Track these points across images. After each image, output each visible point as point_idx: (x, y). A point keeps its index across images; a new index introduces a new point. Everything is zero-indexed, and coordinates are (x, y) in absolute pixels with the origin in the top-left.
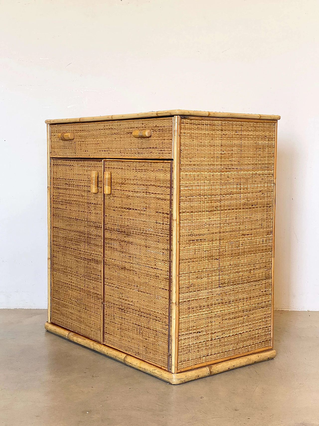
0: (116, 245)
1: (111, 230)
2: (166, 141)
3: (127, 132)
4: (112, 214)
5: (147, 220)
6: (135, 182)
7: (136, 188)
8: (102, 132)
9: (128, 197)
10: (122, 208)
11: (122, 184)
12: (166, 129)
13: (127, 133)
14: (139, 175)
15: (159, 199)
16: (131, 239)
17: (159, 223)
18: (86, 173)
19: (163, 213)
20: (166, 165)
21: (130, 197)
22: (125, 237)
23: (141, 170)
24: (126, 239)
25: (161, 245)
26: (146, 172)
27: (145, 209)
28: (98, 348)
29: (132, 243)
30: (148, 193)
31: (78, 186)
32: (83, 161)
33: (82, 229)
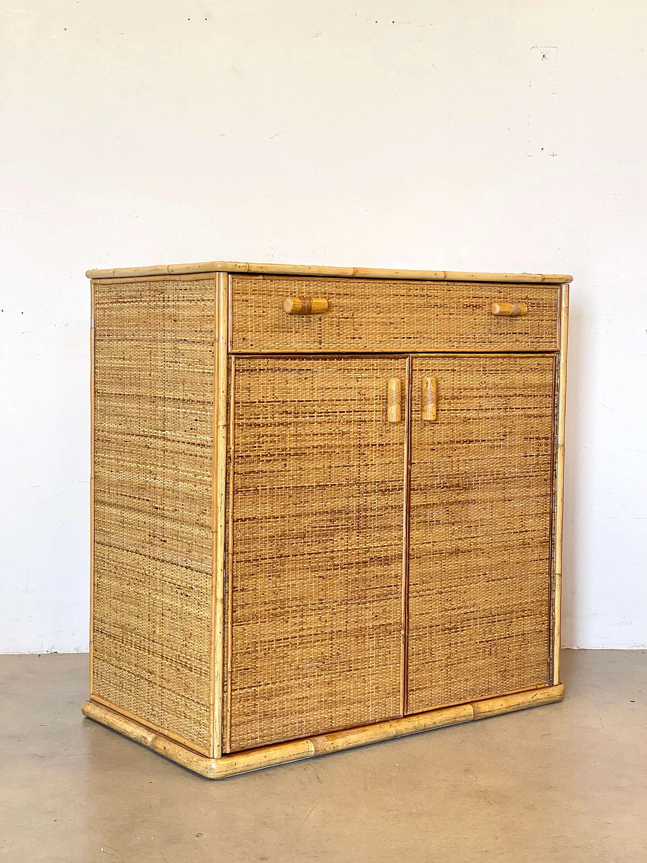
0: (438, 514)
1: (424, 490)
2: (544, 323)
3: (465, 303)
4: (428, 457)
5: (507, 455)
6: (483, 393)
7: (485, 403)
8: (403, 300)
9: (466, 420)
10: (452, 442)
11: (453, 398)
12: (546, 304)
13: (465, 306)
14: (491, 379)
15: (529, 416)
16: (472, 495)
17: (530, 456)
18: (353, 383)
19: (538, 438)
20: (544, 361)
21: (471, 420)
22: (458, 494)
23: (495, 372)
24: (461, 498)
25: (533, 491)
26: (505, 373)
27: (502, 437)
28: (408, 726)
29: (474, 502)
30: (508, 410)
31: (329, 412)
32: (346, 359)
33: (339, 504)
